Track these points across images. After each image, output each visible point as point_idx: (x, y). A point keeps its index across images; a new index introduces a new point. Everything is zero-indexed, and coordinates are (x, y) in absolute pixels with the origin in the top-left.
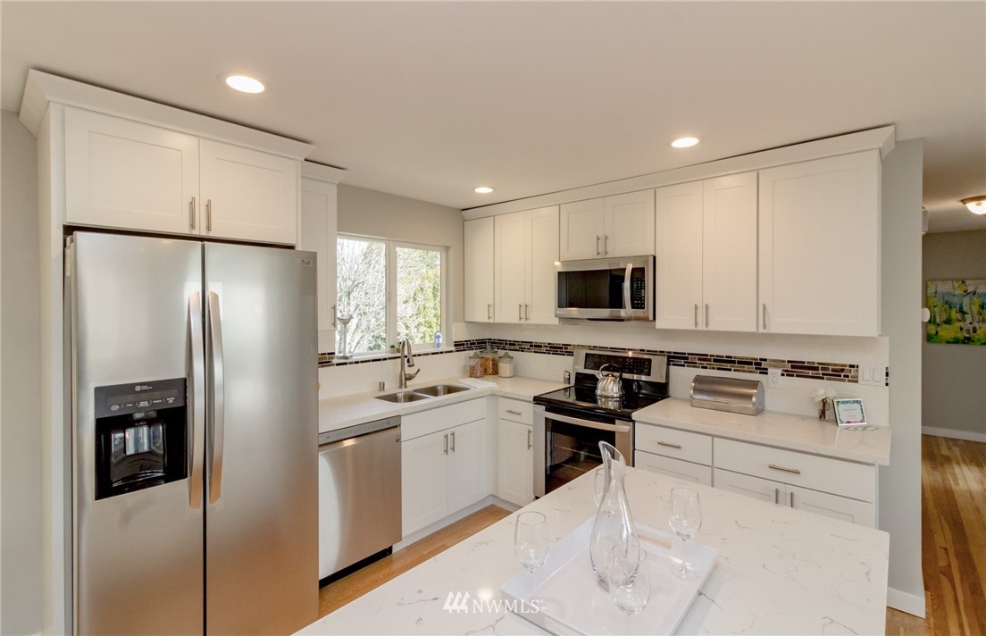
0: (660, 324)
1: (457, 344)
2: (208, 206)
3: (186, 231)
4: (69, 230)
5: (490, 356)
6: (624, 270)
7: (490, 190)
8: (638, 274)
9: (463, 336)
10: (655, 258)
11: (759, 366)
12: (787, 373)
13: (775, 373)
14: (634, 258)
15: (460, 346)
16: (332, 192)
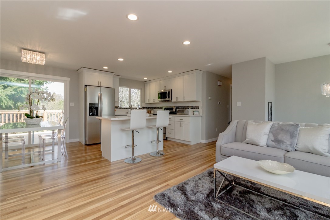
0: (172, 101)
1: (143, 107)
2: (100, 82)
3: (98, 86)
4: (86, 86)
5: (150, 110)
6: (167, 92)
7: (146, 78)
8: (169, 92)
9: (144, 106)
10: (172, 90)
11: (188, 107)
12: (191, 108)
13: (190, 108)
14: (168, 90)
15: (144, 108)
16: (118, 80)
